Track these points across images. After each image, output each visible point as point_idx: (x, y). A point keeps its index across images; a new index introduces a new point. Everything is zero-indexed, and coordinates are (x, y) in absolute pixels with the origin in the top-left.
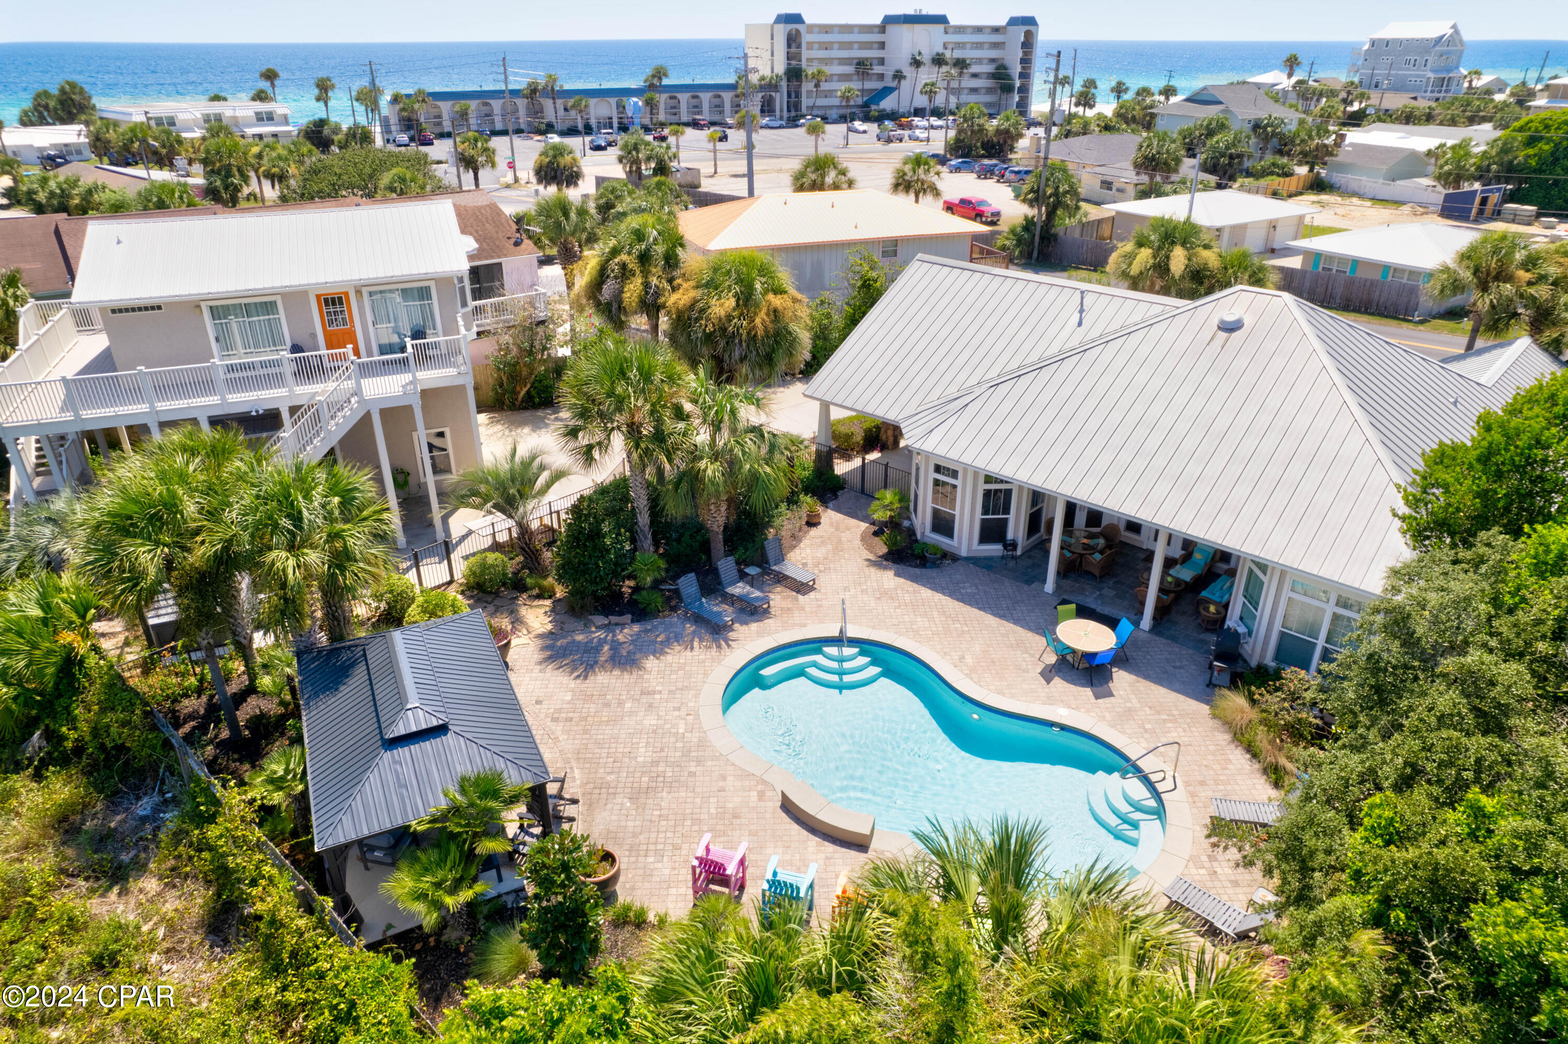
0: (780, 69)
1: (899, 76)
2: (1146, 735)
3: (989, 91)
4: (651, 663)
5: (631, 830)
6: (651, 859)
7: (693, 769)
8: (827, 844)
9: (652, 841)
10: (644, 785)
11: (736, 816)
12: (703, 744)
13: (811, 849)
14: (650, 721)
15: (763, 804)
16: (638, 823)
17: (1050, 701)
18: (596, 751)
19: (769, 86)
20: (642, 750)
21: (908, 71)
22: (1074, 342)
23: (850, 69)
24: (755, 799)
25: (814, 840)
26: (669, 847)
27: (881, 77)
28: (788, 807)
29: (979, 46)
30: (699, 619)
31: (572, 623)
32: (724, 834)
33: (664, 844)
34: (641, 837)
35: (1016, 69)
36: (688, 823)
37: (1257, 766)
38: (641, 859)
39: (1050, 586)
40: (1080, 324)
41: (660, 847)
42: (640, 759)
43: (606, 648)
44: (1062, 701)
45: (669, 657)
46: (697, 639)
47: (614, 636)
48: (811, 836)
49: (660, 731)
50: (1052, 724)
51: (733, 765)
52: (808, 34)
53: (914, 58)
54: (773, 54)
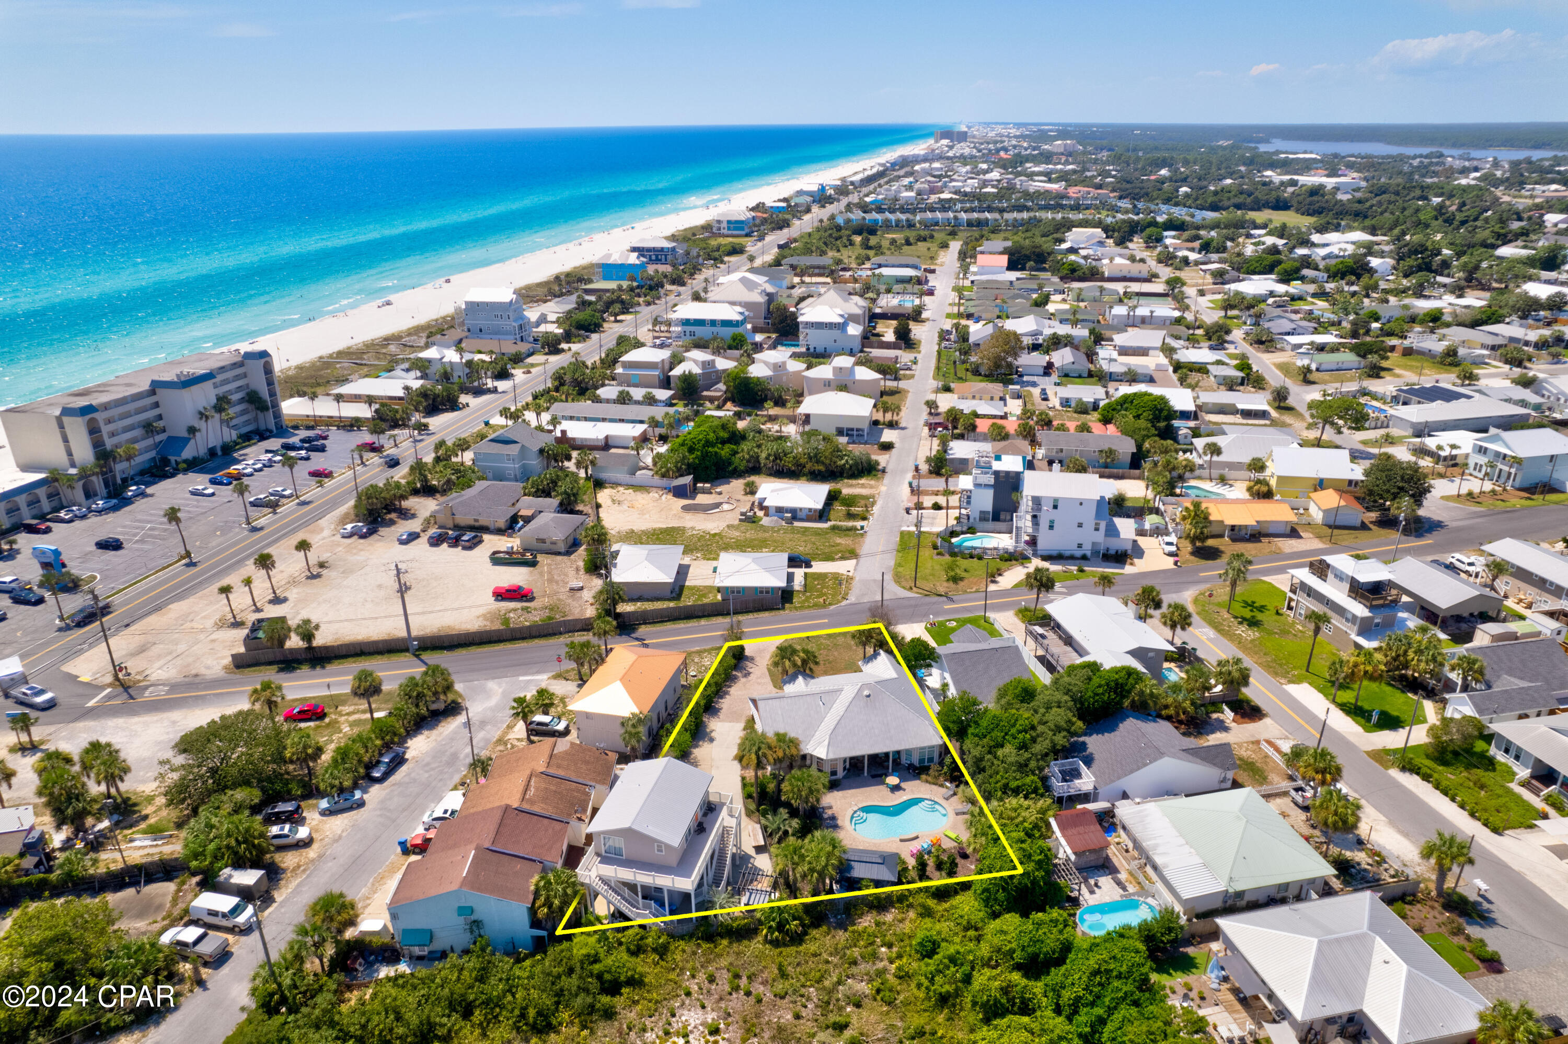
0: (84, 452)
1: (192, 430)
2: (919, 792)
3: (246, 412)
21: (201, 425)
23: (140, 431)
27: (164, 430)
28: (902, 841)
29: (227, 382)
35: (265, 393)
37: (937, 786)
39: (866, 774)
44: (902, 796)
52: (100, 416)
53: (201, 414)
54: (65, 440)
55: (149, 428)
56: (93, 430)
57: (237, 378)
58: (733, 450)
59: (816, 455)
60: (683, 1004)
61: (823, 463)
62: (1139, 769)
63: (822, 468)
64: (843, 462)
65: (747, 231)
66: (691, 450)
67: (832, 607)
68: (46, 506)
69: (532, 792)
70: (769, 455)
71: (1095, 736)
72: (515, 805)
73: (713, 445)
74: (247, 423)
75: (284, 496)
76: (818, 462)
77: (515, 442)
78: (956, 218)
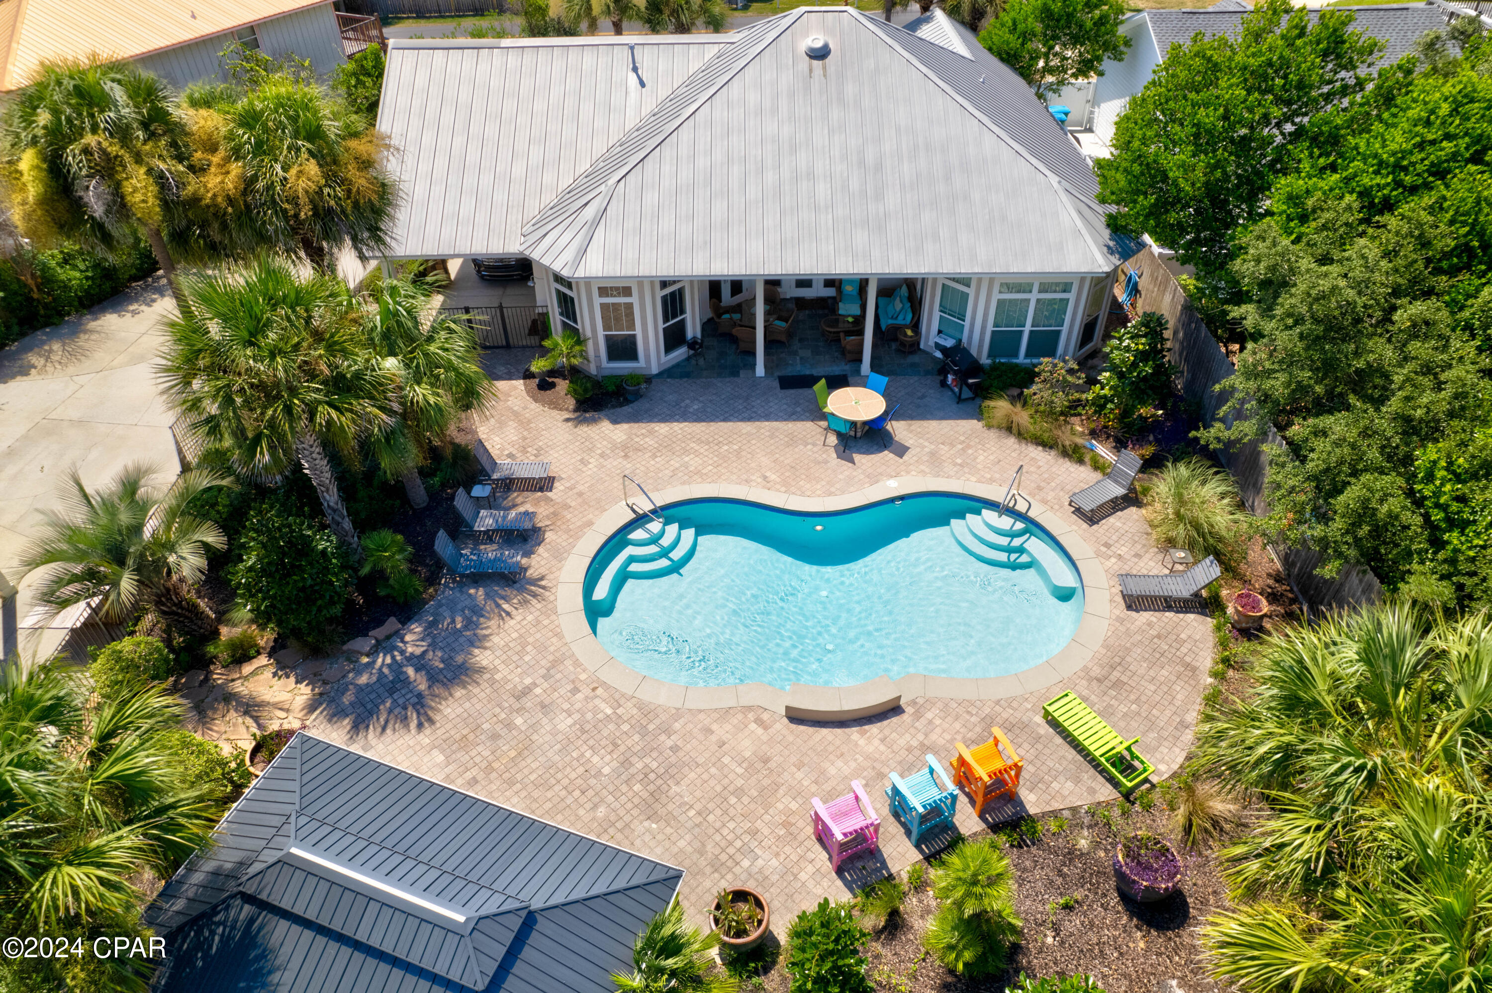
2: (966, 470)
4: (482, 657)
5: (689, 849)
6: (746, 863)
7: (669, 743)
8: (866, 727)
9: (723, 844)
10: (645, 794)
11: (766, 761)
12: (647, 711)
13: (862, 742)
14: (564, 723)
15: (771, 731)
16: (688, 837)
17: (874, 479)
18: (549, 794)
20: (595, 759)
22: (649, 106)
24: (760, 731)
25: (854, 733)
26: (746, 838)
28: (796, 717)
30: (479, 578)
31: (332, 670)
32: (778, 786)
33: (737, 837)
34: (709, 847)
36: (733, 800)
37: (1053, 453)
38: (737, 870)
39: (760, 370)
40: (643, 84)
41: (738, 844)
42: (606, 770)
43: (410, 671)
44: (881, 474)
45: (495, 639)
46: (501, 602)
47: (402, 652)
48: (847, 730)
49: (587, 727)
50: (892, 500)
51: (700, 711)
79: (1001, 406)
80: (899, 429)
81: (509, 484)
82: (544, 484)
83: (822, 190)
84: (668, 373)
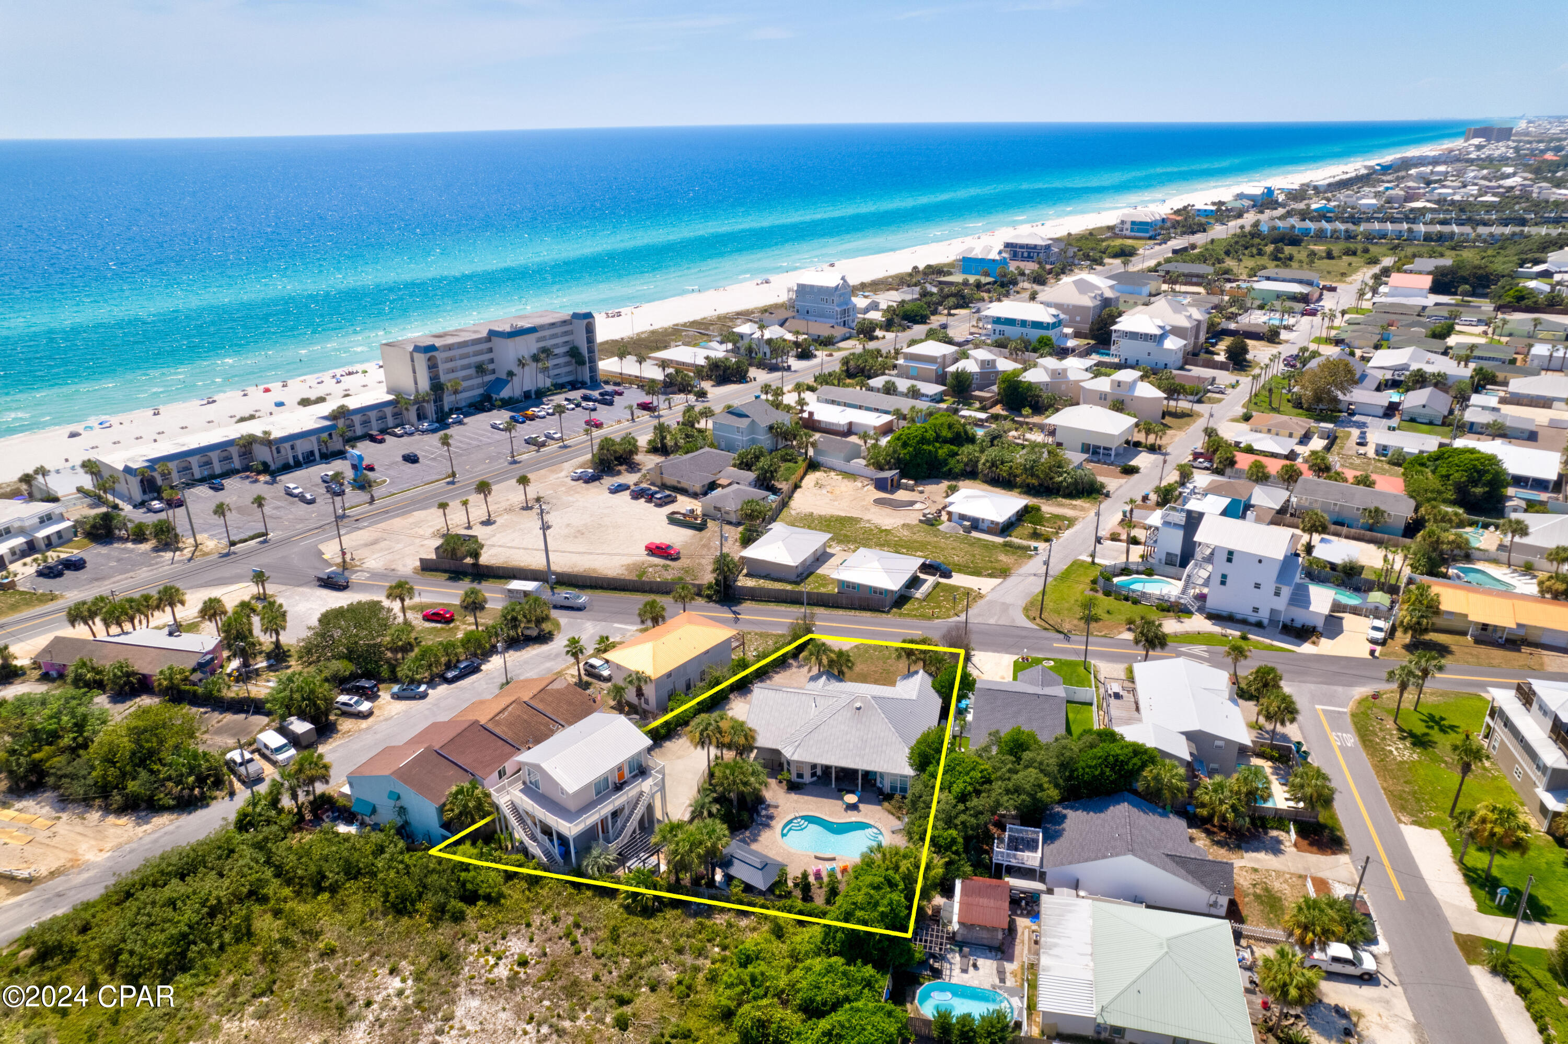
0: (424, 384)
1: (511, 374)
2: (872, 818)
3: (567, 364)
13: (827, 864)
15: (814, 859)
17: (850, 817)
19: (419, 402)
21: (516, 370)
22: (816, 713)
23: (472, 371)
24: (810, 856)
27: (494, 372)
29: (554, 336)
30: (761, 824)
35: (585, 352)
37: (893, 817)
39: (834, 786)
40: (816, 707)
45: (763, 836)
46: (765, 829)
52: (440, 356)
53: (519, 361)
54: (414, 372)
55: (480, 369)
56: (432, 366)
57: (566, 333)
58: (952, 450)
59: (1032, 467)
60: (518, 932)
61: (1038, 477)
62: (1095, 859)
63: (1034, 481)
64: (1061, 479)
65: (1151, 233)
66: (905, 445)
67: (937, 621)
68: (390, 421)
69: (502, 716)
70: (987, 461)
71: (1079, 813)
72: (482, 723)
73: (928, 442)
74: (569, 373)
75: (553, 439)
76: (1032, 475)
77: (747, 416)
78: (1410, 230)
79: (886, 804)
80: (861, 806)
81: (769, 806)
82: (776, 807)
83: (851, 746)
84: (812, 783)
